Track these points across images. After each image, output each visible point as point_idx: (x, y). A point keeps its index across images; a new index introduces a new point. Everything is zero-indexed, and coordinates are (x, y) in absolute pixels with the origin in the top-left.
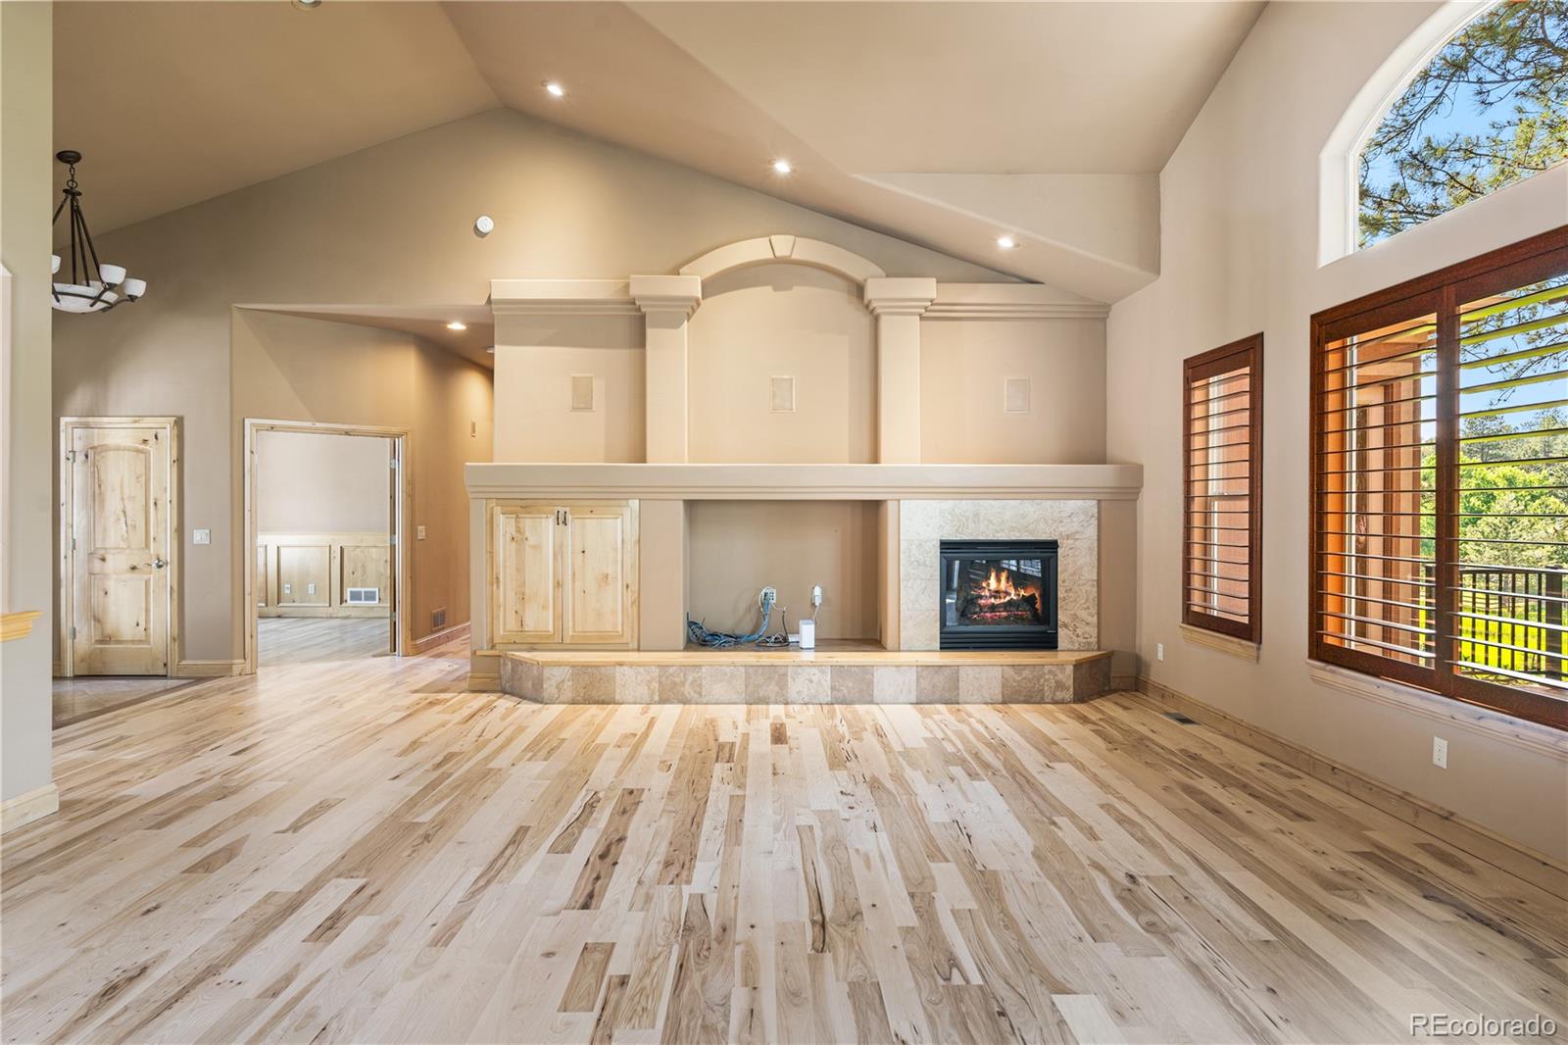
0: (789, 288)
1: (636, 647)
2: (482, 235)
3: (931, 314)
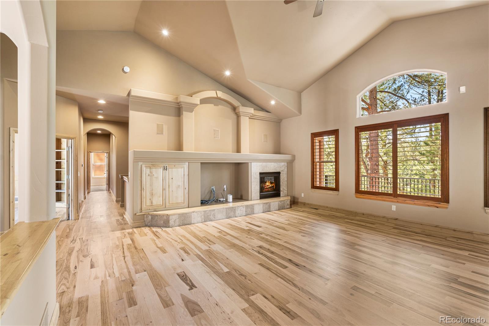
0: (218, 106)
1: (187, 206)
2: (126, 73)
3: (252, 118)
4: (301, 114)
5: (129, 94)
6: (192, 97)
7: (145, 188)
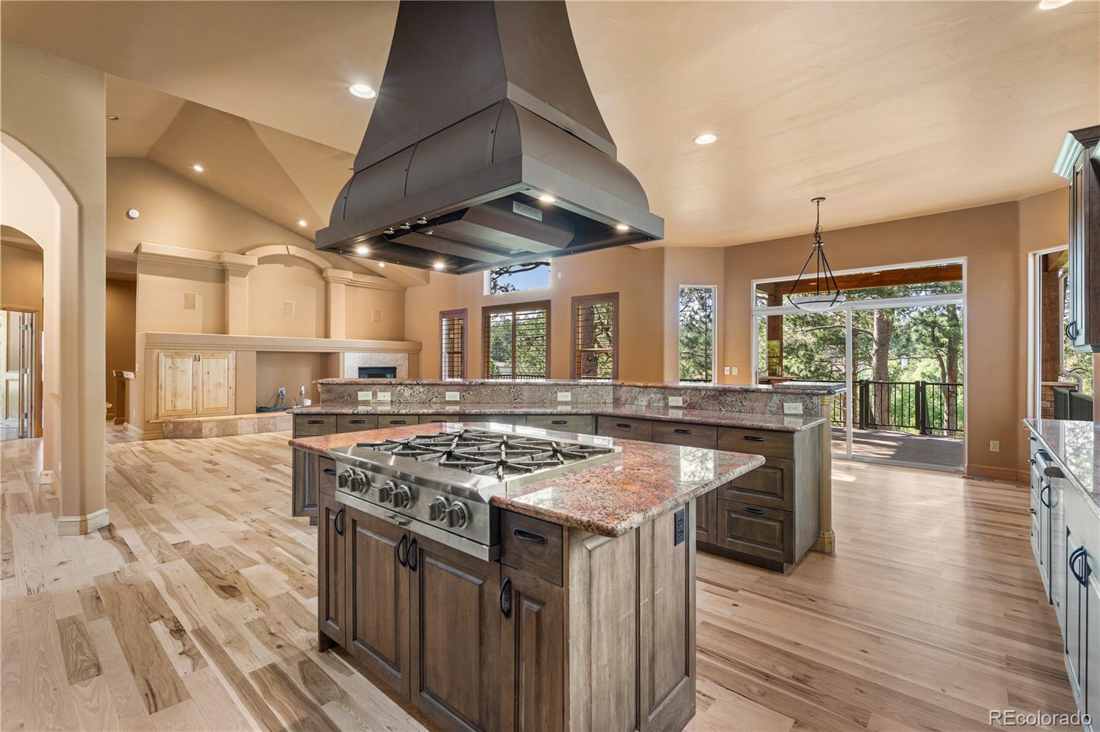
0: (292, 266)
1: (234, 413)
2: (133, 218)
3: (350, 284)
4: (429, 282)
5: (137, 250)
6: (244, 254)
7: (163, 386)
